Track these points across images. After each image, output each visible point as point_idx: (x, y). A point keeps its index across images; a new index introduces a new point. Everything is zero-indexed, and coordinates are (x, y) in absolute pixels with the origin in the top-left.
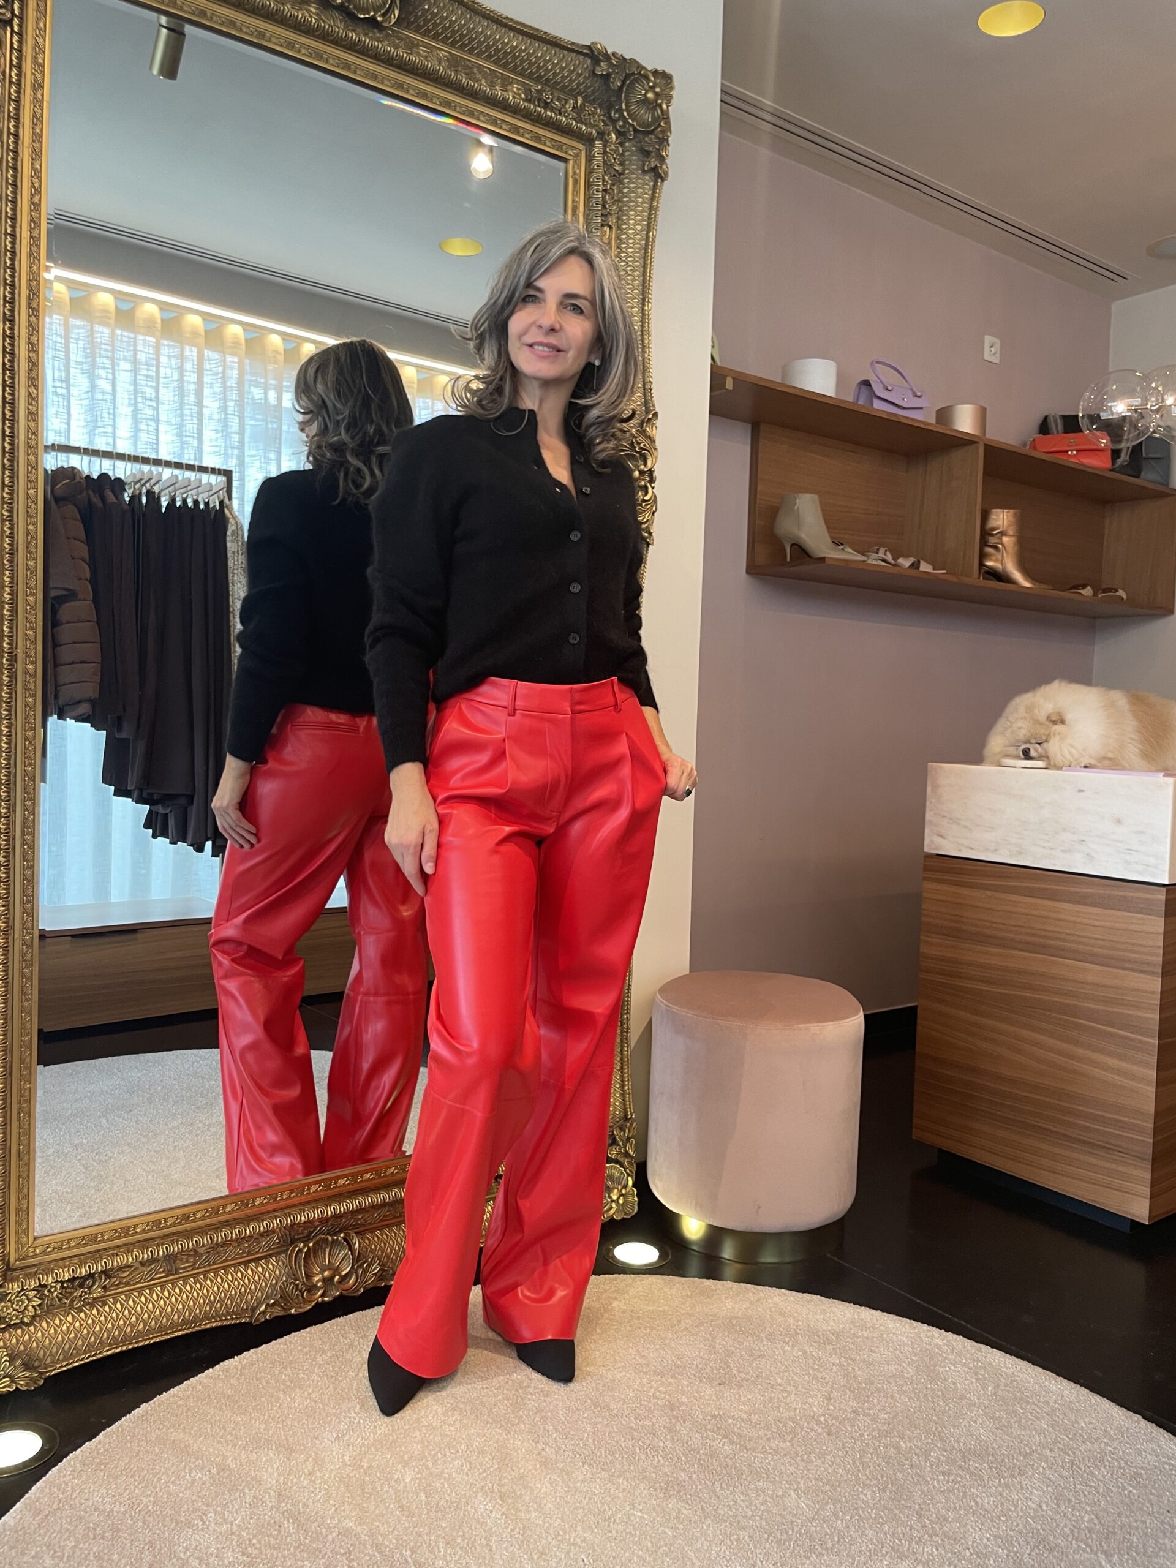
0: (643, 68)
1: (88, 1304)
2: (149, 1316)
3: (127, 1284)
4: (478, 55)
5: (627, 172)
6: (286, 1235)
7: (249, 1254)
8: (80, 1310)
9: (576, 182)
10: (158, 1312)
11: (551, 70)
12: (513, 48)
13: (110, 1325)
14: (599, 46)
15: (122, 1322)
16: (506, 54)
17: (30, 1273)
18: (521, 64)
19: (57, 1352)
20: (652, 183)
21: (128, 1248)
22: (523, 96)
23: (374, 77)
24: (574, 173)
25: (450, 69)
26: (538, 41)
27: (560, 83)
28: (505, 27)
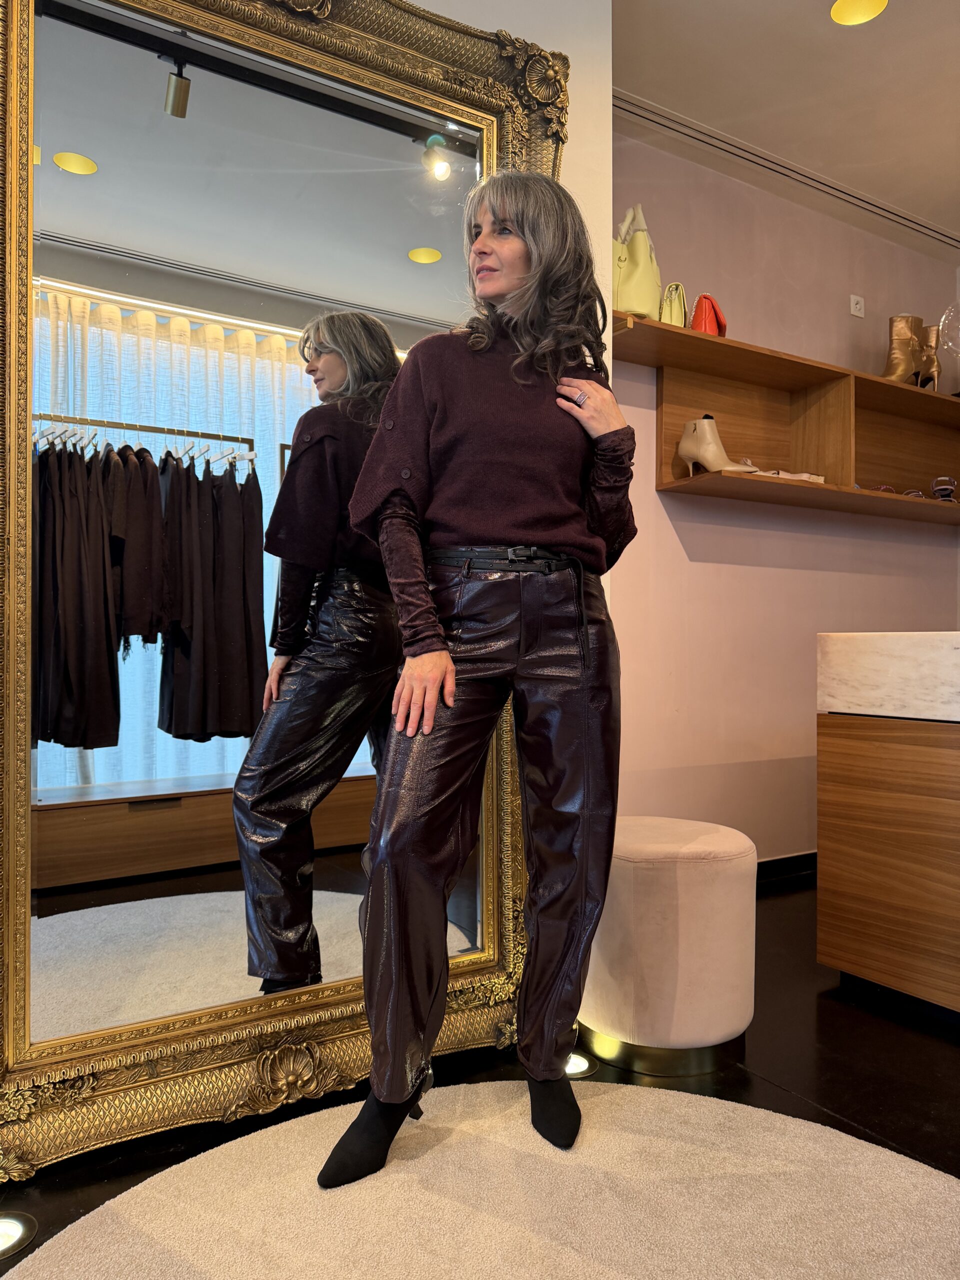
0: (543, 50)
1: (79, 1103)
2: (133, 1115)
3: (114, 1086)
4: (402, 45)
5: (533, 137)
6: (255, 1044)
7: (223, 1060)
8: (71, 1109)
9: (489, 146)
10: (140, 1111)
11: (465, 54)
12: (431, 37)
13: (97, 1122)
14: (504, 33)
15: (108, 1120)
16: (425, 42)
17: (26, 1076)
18: (438, 51)
19: (49, 1146)
20: (555, 145)
21: (114, 1053)
22: (441, 77)
23: (314, 63)
24: (488, 140)
25: (378, 54)
26: (452, 30)
27: (472, 66)
28: (423, 18)
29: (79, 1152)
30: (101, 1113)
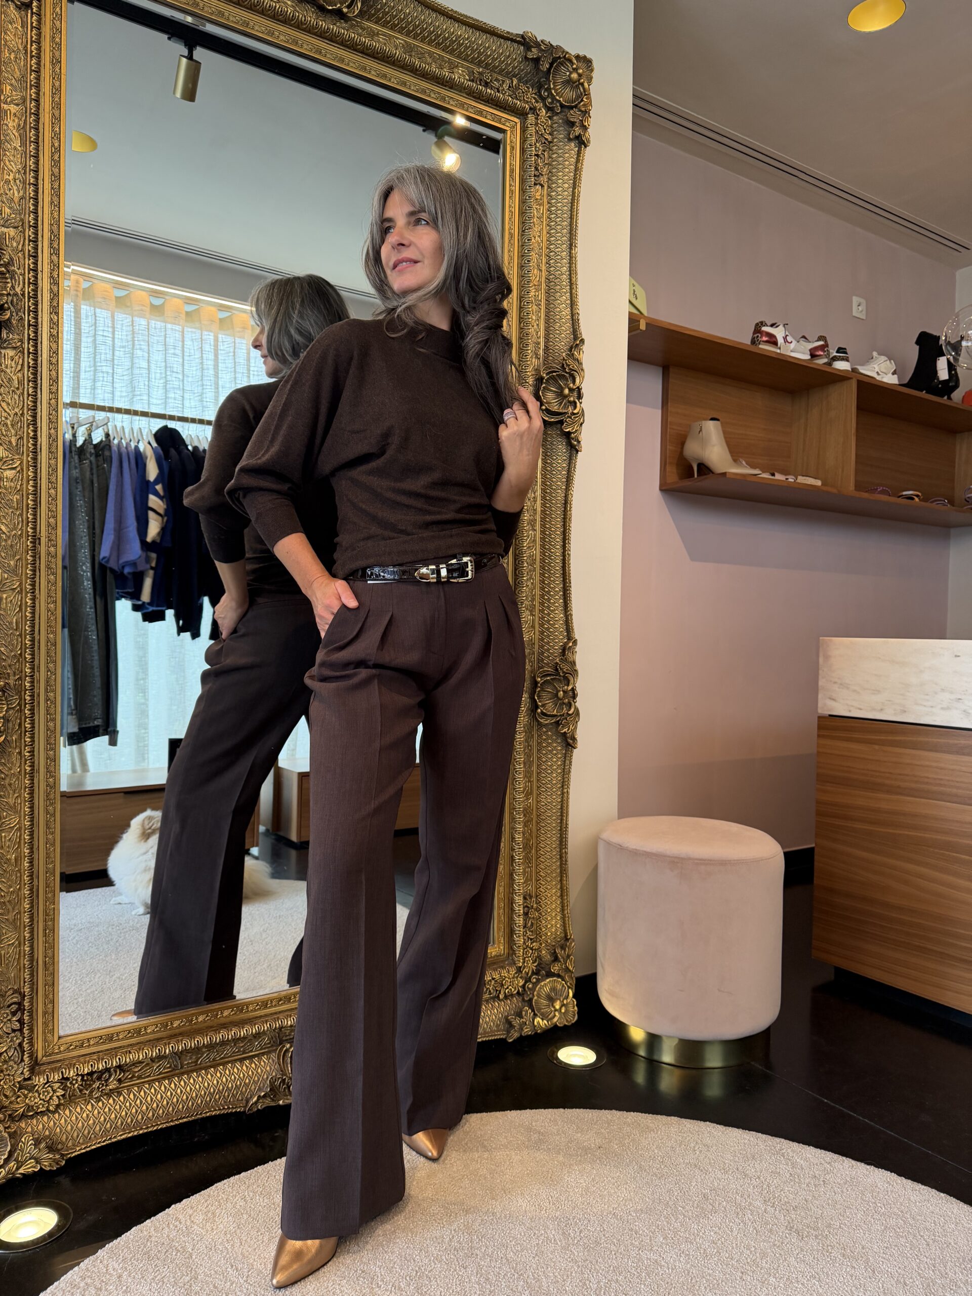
0: (568, 53)
1: (106, 1094)
2: (158, 1106)
3: (139, 1077)
4: (429, 44)
5: (555, 140)
6: (275, 1037)
7: (244, 1052)
8: (98, 1100)
9: (513, 148)
10: (165, 1102)
11: (490, 56)
12: (458, 37)
13: (124, 1113)
14: (530, 35)
15: (134, 1110)
16: (453, 42)
17: (55, 1068)
18: (464, 52)
19: (78, 1136)
20: (577, 149)
21: (140, 1046)
22: (467, 78)
23: (342, 60)
24: (511, 142)
25: (405, 53)
26: (479, 30)
27: (498, 67)
28: (450, 18)
29: (107, 1142)
30: (128, 1104)
